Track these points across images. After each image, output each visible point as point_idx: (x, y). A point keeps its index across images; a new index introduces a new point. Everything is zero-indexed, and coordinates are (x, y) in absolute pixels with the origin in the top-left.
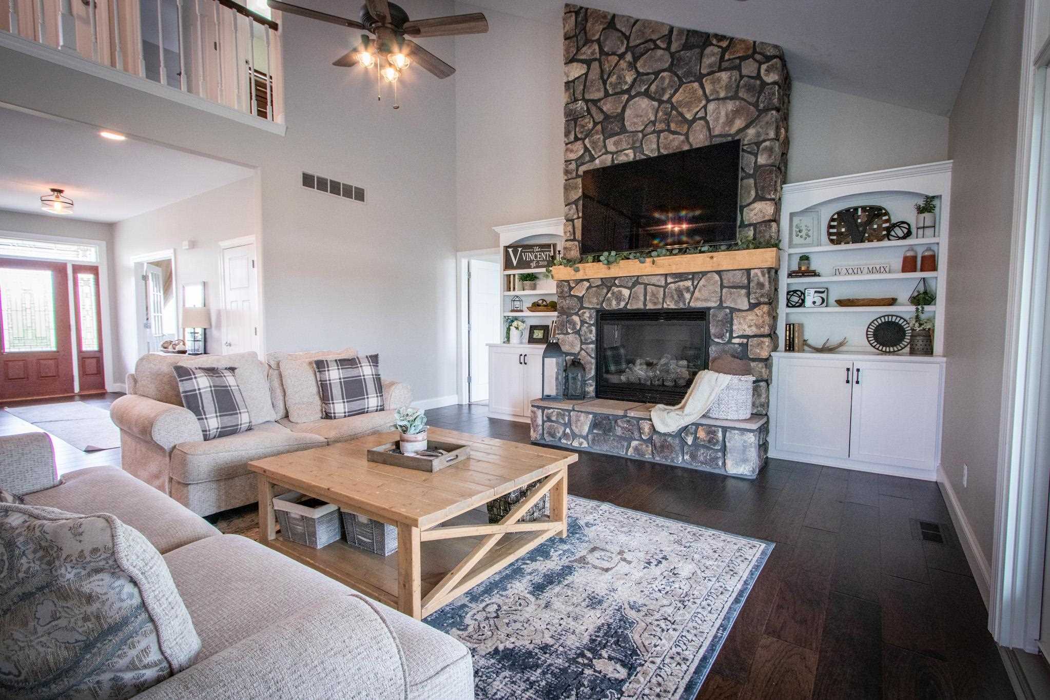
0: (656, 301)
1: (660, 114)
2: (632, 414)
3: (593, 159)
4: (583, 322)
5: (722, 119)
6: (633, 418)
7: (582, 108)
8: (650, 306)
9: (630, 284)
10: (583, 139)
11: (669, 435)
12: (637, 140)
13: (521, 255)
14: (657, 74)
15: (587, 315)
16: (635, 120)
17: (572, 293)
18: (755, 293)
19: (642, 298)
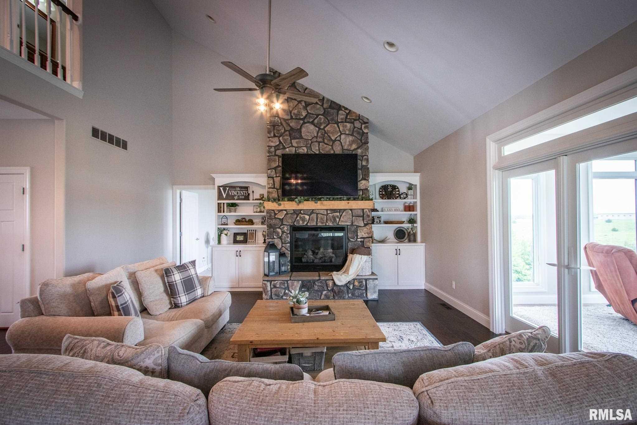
0: (323, 221)
1: (320, 134)
2: (323, 278)
3: (284, 148)
4: (283, 232)
5: (348, 143)
6: (323, 280)
7: (278, 121)
8: (319, 224)
9: (309, 213)
10: (279, 137)
11: (342, 286)
12: (309, 143)
13: (228, 191)
14: (318, 115)
15: (286, 228)
16: (307, 134)
17: (276, 217)
18: (366, 219)
19: (315, 220)
